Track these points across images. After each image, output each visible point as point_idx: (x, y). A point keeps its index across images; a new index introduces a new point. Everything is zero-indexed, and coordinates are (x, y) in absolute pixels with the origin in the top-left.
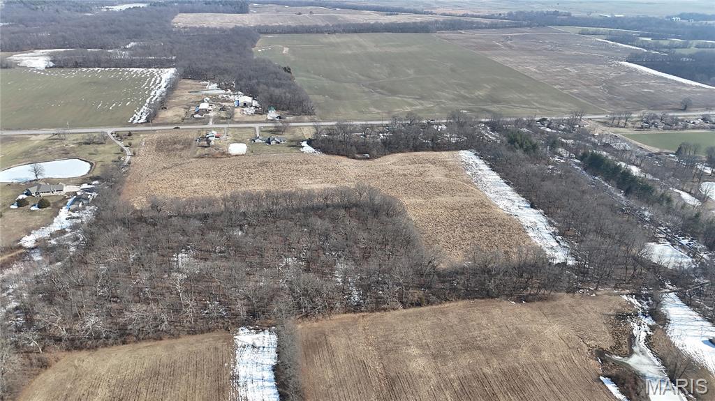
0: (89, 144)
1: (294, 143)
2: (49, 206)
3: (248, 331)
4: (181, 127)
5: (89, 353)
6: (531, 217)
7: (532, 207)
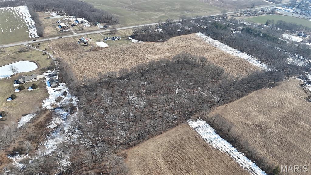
0: (22, 52)
1: (126, 38)
2: (38, 87)
3: (191, 121)
4: (62, 37)
5: (137, 147)
6: (244, 56)
7: (241, 52)
